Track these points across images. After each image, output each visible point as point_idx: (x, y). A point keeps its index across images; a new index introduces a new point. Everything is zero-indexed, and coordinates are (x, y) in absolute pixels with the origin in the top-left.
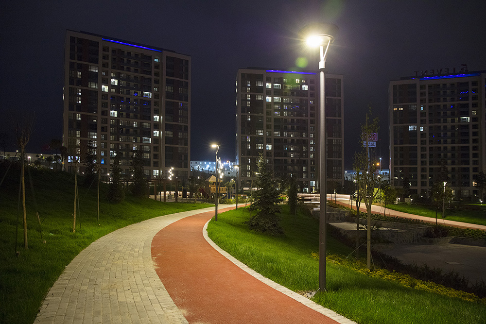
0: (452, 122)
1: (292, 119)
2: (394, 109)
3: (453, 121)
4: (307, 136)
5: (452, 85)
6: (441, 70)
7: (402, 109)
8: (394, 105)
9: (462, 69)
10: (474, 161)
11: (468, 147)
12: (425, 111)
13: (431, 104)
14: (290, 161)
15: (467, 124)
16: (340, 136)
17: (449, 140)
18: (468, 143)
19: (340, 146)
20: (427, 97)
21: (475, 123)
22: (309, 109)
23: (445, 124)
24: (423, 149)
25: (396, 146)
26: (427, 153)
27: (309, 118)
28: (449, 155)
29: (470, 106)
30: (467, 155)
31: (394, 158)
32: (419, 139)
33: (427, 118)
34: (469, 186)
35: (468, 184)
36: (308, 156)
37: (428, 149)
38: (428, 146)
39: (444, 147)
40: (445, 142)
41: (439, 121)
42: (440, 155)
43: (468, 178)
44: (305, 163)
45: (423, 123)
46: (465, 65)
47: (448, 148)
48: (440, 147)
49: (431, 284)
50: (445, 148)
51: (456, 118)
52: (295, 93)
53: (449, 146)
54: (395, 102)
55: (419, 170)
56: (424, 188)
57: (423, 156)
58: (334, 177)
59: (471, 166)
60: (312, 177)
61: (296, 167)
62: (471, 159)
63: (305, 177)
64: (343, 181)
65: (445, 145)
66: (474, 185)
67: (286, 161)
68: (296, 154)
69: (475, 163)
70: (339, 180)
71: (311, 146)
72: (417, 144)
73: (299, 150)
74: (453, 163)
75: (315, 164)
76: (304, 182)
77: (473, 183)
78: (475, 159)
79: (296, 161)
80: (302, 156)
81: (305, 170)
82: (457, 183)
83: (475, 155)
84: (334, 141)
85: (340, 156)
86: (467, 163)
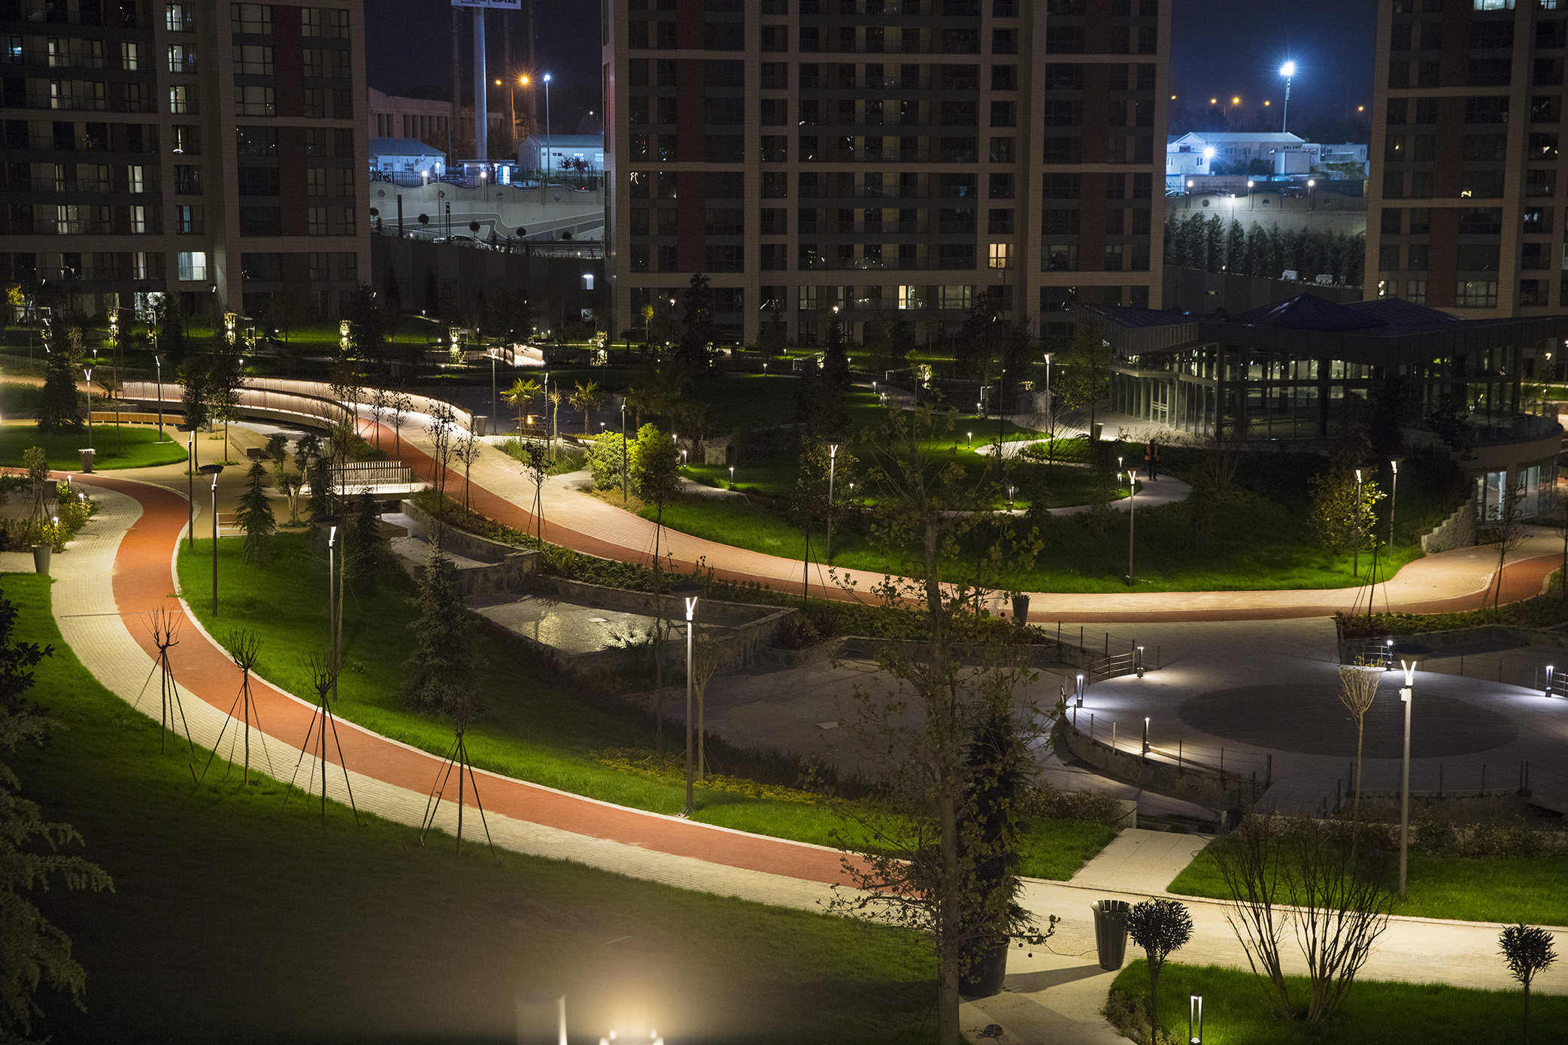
10: (996, 142)
11: (974, 69)
14: (43, 131)
17: (892, 34)
18: (975, 49)
19: (343, 46)
24: (772, 75)
25: (640, 54)
26: (792, 95)
28: (890, 107)
30: (969, 113)
31: (631, 122)
32: (753, 20)
34: (971, 265)
35: (966, 256)
36: (154, 104)
37: (793, 77)
38: (794, 58)
39: (868, 66)
40: (876, 44)
42: (851, 105)
43: (971, 228)
44: (141, 144)
47: (886, 68)
48: (852, 68)
49: (780, 789)
50: (875, 72)
53: (892, 63)
55: (752, 187)
56: (776, 278)
57: (771, 111)
58: (312, 228)
59: (984, 168)
60: (186, 227)
61: (84, 171)
62: (986, 132)
63: (141, 228)
64: (362, 246)
65: (875, 58)
66: (993, 263)
67: (19, 131)
68: (82, 86)
69: (1003, 149)
70: (343, 245)
71: (172, 39)
72: (740, 47)
73: (99, 63)
74: (908, 150)
75: (198, 153)
76: (141, 255)
77: (993, 254)
78: (1003, 132)
79: (80, 133)
80: (116, 104)
81: (139, 188)
82: (921, 251)
83: (1003, 114)
84: (305, 19)
85: (344, 108)
86: (966, 148)
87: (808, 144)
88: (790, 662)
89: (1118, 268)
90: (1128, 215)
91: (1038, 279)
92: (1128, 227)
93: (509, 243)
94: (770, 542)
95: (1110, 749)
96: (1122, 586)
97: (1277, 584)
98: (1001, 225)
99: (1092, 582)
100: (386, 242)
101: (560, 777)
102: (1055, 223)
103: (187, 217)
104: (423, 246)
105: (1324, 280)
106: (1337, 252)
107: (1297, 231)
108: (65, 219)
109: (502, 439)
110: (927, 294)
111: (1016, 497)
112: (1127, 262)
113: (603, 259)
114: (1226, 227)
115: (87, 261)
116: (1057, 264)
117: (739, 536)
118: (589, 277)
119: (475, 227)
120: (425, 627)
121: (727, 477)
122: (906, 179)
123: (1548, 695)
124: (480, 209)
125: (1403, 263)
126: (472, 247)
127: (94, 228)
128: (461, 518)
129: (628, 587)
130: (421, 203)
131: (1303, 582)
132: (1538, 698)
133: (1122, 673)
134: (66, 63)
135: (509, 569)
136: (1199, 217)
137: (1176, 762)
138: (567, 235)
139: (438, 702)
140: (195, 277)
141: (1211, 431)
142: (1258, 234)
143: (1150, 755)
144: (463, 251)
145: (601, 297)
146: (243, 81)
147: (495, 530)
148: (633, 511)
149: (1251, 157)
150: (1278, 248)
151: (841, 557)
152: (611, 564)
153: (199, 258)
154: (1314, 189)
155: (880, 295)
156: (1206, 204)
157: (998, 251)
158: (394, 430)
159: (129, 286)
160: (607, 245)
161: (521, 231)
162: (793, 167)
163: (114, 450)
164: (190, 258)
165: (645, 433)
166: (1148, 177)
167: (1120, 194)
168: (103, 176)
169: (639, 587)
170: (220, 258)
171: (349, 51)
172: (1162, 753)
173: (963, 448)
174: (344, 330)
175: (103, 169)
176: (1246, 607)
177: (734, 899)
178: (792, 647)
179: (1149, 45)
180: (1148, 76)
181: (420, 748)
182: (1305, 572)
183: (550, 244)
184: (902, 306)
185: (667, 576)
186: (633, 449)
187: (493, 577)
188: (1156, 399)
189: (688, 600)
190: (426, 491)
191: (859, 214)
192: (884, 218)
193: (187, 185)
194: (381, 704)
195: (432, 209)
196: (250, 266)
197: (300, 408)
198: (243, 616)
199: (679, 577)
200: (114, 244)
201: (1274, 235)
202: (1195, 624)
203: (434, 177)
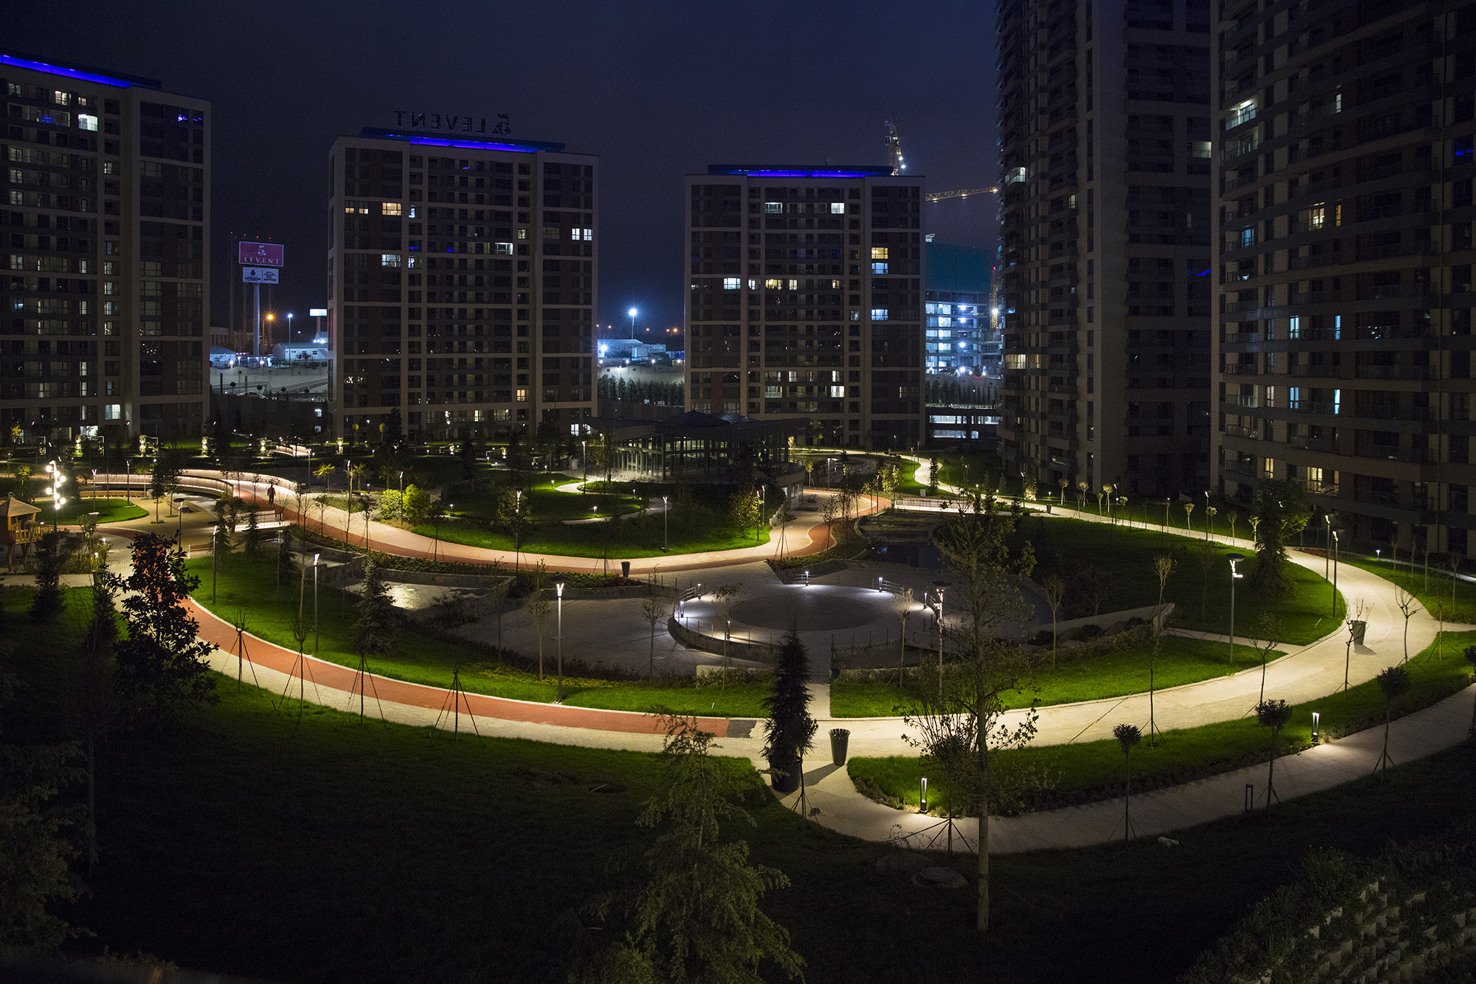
0: (477, 252)
1: (40, 216)
2: (347, 210)
3: (480, 249)
4: (93, 269)
5: (481, 165)
6: (455, 120)
7: (366, 211)
8: (348, 198)
9: (499, 125)
10: (520, 343)
11: (509, 311)
12: (419, 221)
13: (434, 205)
14: (33, 345)
15: (506, 258)
16: (198, 274)
17: (471, 294)
18: (510, 302)
19: (198, 301)
20: (424, 188)
21: (522, 258)
22: (101, 187)
23: (463, 256)
24: (413, 313)
25: (350, 304)
26: (423, 322)
27: (101, 217)
28: (470, 328)
29: (515, 218)
30: (507, 331)
31: (345, 335)
32: (405, 288)
33: (424, 238)
34: (509, 400)
35: (508, 396)
36: (95, 331)
37: (424, 315)
38: (424, 305)
39: (460, 310)
40: (463, 298)
41: (449, 247)
42: (452, 327)
43: (509, 383)
44: (87, 351)
45: (414, 248)
46: (505, 117)
47: (468, 310)
48: (452, 310)
50: (463, 312)
51: (485, 244)
52: (53, 134)
53: (471, 308)
54: (349, 191)
55: (405, 366)
56: (415, 409)
57: (413, 330)
58: (179, 391)
59: (514, 355)
60: (109, 392)
61: (54, 366)
62: (515, 339)
63: (84, 393)
64: (205, 399)
65: (462, 306)
66: (519, 399)
67: (18, 346)
68: (54, 323)
69: (523, 347)
70: (195, 398)
71: (107, 299)
72: (399, 300)
73: (66, 311)
74: (479, 346)
75: (118, 355)
76: (83, 407)
77: (519, 395)
78: (522, 339)
79: (54, 346)
80: (75, 330)
81: (84, 373)
82: (485, 394)
83: (522, 331)
84: (179, 289)
85: (198, 331)
86: (507, 347)
87: (431, 345)
88: (519, 605)
89: (578, 400)
90: (581, 375)
91: (541, 406)
92: (581, 381)
93: (278, 395)
94: (485, 542)
95: (710, 638)
96: (662, 553)
97: (729, 547)
98: (523, 382)
99: (648, 552)
100: (216, 397)
101: (478, 687)
102: (549, 381)
103: (109, 387)
104: (232, 397)
105: (661, 403)
106: (666, 391)
107: (649, 382)
108: (42, 390)
109: (316, 495)
110: (488, 415)
111: (598, 512)
112: (581, 397)
113: (326, 401)
114: (617, 381)
115: (54, 411)
116: (549, 399)
117: (467, 540)
118: (319, 410)
119: (260, 388)
120: (365, 606)
121: (449, 509)
122: (478, 361)
123: (880, 592)
124: (260, 379)
125: (701, 396)
126: (258, 397)
127: (60, 394)
128: (318, 540)
129: (421, 571)
130: (230, 377)
131: (740, 545)
132: (876, 594)
133: (692, 598)
134: (47, 311)
135: (355, 565)
136: (605, 376)
137: (747, 642)
138: (307, 391)
139: (374, 646)
140: (114, 418)
141: (661, 474)
142: (632, 384)
143: (731, 640)
144: (253, 399)
145: (326, 420)
146: (144, 319)
147: (341, 544)
148: (408, 529)
149: (621, 350)
150: (641, 390)
151: (524, 548)
152: (409, 559)
153: (116, 408)
154: (655, 364)
155: (468, 415)
156: (608, 370)
157: (521, 393)
158: (253, 492)
159: (76, 424)
160: (330, 394)
161: (283, 389)
162: (424, 356)
163: (106, 512)
164: (111, 408)
165: (410, 489)
166: (590, 359)
167: (577, 367)
168: (65, 367)
169: (427, 570)
170: (129, 407)
171: (201, 303)
172: (737, 638)
173: (550, 488)
174: (205, 442)
175: (65, 364)
176: (723, 559)
177: (624, 751)
178: (520, 597)
179: (588, 301)
180: (588, 314)
181: (384, 675)
182: (738, 540)
183: (296, 395)
184: (476, 420)
185: (441, 564)
186: (406, 498)
187: (347, 571)
188: (630, 461)
189: (558, 585)
190: (291, 526)
191: (456, 377)
192: (468, 379)
193: (111, 370)
194: (338, 650)
195: (235, 379)
196: (144, 412)
197: (198, 484)
198: (229, 604)
199: (447, 564)
200: (70, 402)
201: (638, 384)
202: (706, 570)
203: (236, 364)
